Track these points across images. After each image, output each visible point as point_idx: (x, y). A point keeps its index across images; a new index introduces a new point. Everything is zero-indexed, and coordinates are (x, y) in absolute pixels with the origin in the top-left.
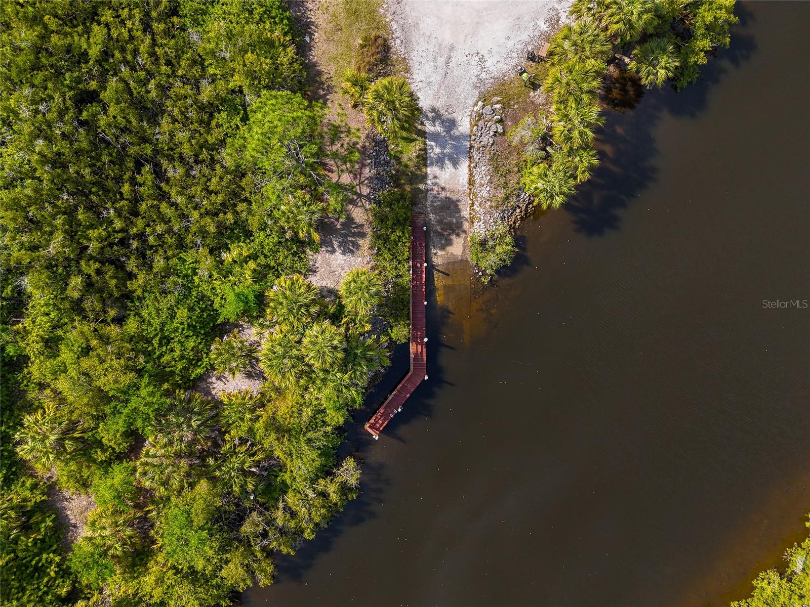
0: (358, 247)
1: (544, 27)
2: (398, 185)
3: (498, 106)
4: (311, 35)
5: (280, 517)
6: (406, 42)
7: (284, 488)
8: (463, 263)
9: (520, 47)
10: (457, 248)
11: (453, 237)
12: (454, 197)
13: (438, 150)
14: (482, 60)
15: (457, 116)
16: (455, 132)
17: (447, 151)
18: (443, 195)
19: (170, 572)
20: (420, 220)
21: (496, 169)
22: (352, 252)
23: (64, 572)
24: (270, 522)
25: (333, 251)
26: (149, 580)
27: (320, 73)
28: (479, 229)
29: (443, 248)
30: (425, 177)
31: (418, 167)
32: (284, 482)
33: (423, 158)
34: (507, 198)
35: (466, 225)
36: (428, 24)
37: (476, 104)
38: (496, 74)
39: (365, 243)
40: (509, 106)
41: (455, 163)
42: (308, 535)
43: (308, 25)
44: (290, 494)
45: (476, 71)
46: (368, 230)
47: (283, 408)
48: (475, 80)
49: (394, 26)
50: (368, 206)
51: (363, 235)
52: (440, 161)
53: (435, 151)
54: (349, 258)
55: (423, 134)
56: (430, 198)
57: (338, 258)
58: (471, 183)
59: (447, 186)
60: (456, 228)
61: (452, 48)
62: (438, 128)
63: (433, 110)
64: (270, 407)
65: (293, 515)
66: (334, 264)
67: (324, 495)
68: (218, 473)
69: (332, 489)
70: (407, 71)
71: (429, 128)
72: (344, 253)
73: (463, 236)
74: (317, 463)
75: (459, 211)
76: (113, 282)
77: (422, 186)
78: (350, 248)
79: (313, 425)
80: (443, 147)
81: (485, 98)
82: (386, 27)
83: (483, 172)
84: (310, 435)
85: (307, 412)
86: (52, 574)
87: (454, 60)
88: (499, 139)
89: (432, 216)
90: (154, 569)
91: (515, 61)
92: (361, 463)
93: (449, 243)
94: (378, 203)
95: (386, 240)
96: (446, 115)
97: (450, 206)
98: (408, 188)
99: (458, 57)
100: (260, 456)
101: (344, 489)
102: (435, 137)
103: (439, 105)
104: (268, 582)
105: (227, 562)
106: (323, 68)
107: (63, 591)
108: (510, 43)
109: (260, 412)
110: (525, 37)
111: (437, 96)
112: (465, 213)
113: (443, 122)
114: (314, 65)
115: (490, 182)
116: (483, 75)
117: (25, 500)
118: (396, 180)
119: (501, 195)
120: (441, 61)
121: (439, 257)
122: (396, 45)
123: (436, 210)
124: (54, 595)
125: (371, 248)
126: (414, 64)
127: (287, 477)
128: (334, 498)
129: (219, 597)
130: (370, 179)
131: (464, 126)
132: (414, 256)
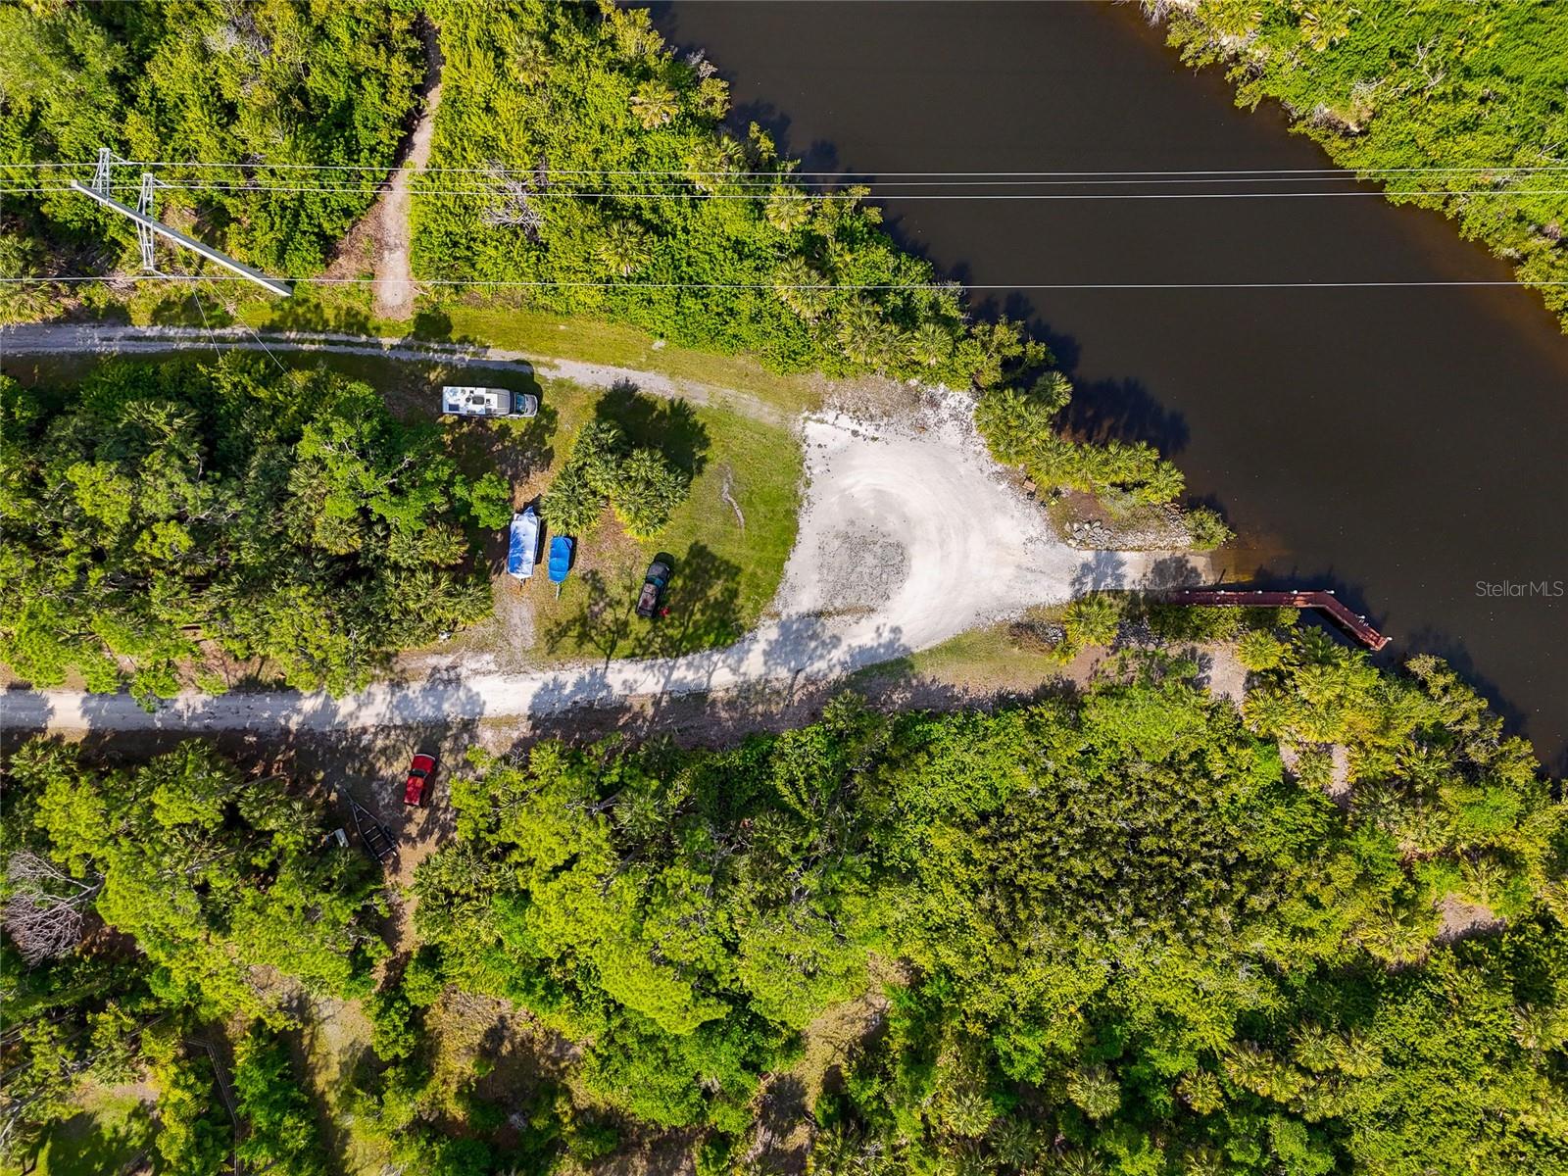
0: (1204, 656)
1: (1004, 485)
2: (1141, 617)
3: (1076, 526)
4: (1009, 693)
5: (1469, 727)
6: (1013, 608)
7: (1438, 726)
8: (1213, 556)
9: (1020, 506)
10: (1199, 562)
11: (1189, 566)
12: (1152, 565)
13: (1109, 580)
14: (1030, 540)
15: (1079, 562)
16: (1093, 564)
17: (1110, 571)
18: (1150, 576)
19: (1521, 828)
20: (1174, 596)
21: (1131, 526)
22: (1209, 661)
23: (1519, 930)
24: (1475, 735)
25: (1208, 678)
26: (1527, 848)
27: (1043, 686)
28: (1185, 541)
29: (1199, 576)
30: (1133, 592)
31: (1124, 598)
32: (1434, 726)
33: (1117, 593)
34: (1158, 516)
35: (1178, 554)
36: (998, 588)
37: (1069, 545)
38: (1043, 528)
39: (1201, 648)
40: (1075, 516)
41: (1121, 564)
42: (1484, 704)
43: (1000, 696)
44: (1443, 720)
45: (1040, 545)
46: (1190, 645)
47: (1366, 725)
48: (1047, 547)
49: (998, 618)
50: (1166, 645)
51: (1194, 650)
52: (1119, 578)
53: (1109, 582)
54: (1214, 664)
55: (1094, 593)
56: (1153, 587)
57: (1215, 673)
58: (1140, 549)
59: (1142, 571)
60: (1181, 563)
61: (1019, 567)
62: (1089, 580)
63: (1073, 584)
64: (1363, 737)
65: (1466, 717)
66: (1220, 677)
67: (1445, 689)
68: (1430, 782)
69: (1441, 681)
70: (1037, 607)
71: (1089, 588)
72: (1210, 668)
73: (1188, 557)
74: (1417, 694)
75: (1165, 561)
76: (1249, 872)
77: (1142, 595)
78: (1205, 663)
79: (1381, 697)
80: (1106, 576)
81: (1065, 537)
82: (999, 626)
83: (1132, 539)
84: (1391, 699)
85: (1370, 702)
86: (1522, 938)
87: (1030, 565)
88: (1105, 525)
89: (1169, 585)
90: (1517, 845)
91: (1033, 511)
92: (1413, 653)
93: (1194, 570)
94: (1162, 635)
95: (1198, 628)
96: (1078, 572)
97: (1160, 568)
98: (1143, 608)
99: (1027, 561)
100: (1412, 746)
101: (1438, 670)
102: (1097, 582)
103: (1069, 579)
104: (1529, 744)
105: (1509, 780)
106: (1039, 684)
107: (1539, 929)
108: (1017, 514)
109: (1368, 745)
110: (1012, 502)
111: (1061, 581)
112: (1167, 555)
113: (1084, 575)
114: (1036, 691)
115: (1142, 532)
116: (1044, 538)
117: (1451, 963)
118: (1136, 619)
119: (1156, 523)
120: (1030, 577)
121: (1207, 579)
122: (1016, 617)
123: (1163, 581)
124: (1542, 936)
125: (1206, 642)
126: (1032, 602)
127: (1428, 723)
128: (1451, 678)
129: (1543, 790)
130: (1140, 642)
131: (1088, 556)
132: (1209, 602)
